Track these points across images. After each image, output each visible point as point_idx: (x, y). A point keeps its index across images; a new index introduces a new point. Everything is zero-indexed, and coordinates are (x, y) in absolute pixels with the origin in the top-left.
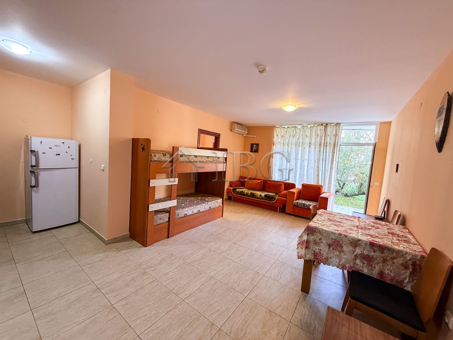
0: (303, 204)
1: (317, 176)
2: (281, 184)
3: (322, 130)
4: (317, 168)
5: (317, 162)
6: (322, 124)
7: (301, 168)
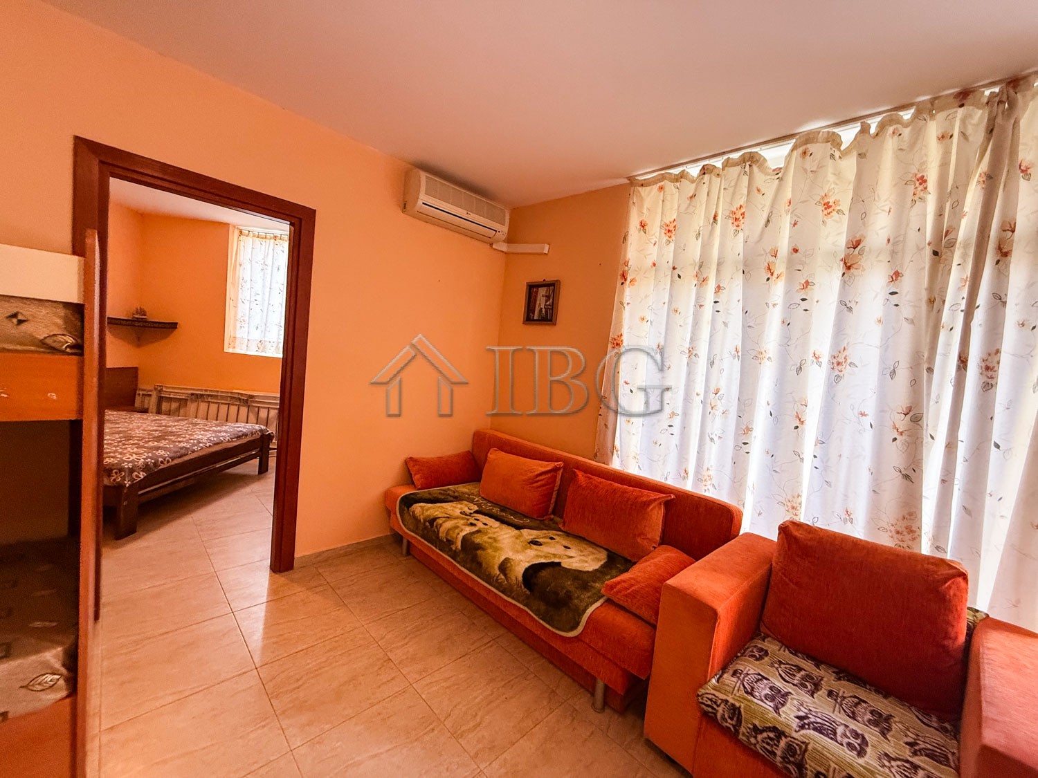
0: (790, 747)
1: (906, 477)
2: (647, 504)
3: (963, 135)
4: (902, 422)
5: (903, 375)
6: (964, 96)
7: (775, 416)
